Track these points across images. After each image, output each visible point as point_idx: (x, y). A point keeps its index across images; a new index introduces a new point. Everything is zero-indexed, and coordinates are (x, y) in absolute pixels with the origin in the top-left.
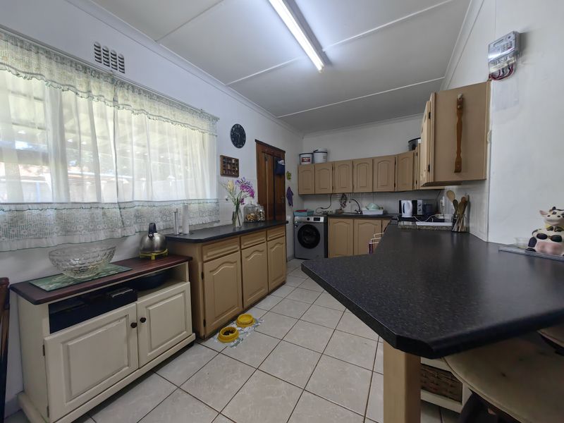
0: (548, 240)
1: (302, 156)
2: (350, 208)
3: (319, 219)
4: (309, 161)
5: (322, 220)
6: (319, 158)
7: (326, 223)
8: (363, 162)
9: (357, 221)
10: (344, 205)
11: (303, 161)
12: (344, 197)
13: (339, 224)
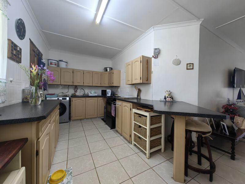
0: (169, 98)
1: (50, 61)
2: (79, 93)
3: (66, 99)
4: (56, 65)
5: (68, 99)
6: (63, 65)
7: (70, 101)
8: (89, 72)
9: (87, 99)
10: (76, 91)
11: (51, 64)
12: (76, 87)
13: (78, 101)
